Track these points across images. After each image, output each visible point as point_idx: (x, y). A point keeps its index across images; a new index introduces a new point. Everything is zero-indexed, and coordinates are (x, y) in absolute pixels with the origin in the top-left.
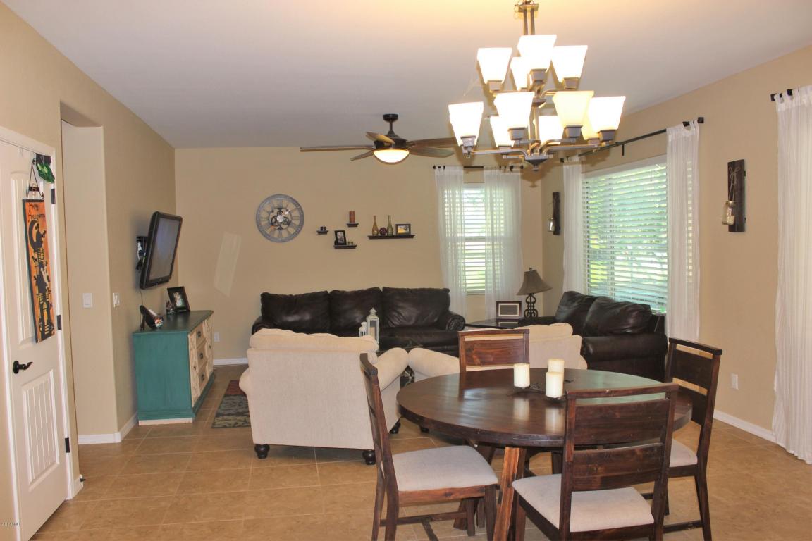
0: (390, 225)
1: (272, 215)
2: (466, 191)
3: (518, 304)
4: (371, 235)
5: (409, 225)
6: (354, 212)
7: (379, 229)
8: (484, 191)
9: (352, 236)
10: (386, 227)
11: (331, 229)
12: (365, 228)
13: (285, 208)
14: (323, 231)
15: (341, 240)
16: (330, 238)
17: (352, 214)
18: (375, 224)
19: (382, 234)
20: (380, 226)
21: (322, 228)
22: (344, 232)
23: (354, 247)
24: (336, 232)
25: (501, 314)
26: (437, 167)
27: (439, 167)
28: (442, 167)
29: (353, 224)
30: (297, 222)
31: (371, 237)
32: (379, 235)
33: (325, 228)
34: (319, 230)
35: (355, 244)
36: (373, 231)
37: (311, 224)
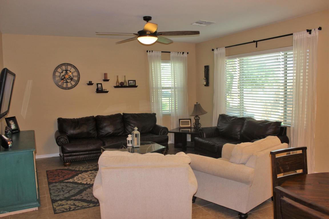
0: (125, 81)
1: (62, 74)
2: (162, 64)
3: (189, 120)
4: (115, 85)
5: (135, 81)
6: (107, 74)
7: (120, 83)
8: (171, 65)
9: (106, 86)
10: (123, 82)
11: (95, 82)
12: (113, 82)
13: (70, 71)
14: (90, 84)
15: (100, 88)
16: (94, 88)
17: (105, 75)
18: (118, 80)
19: (121, 85)
20: (120, 81)
21: (90, 82)
22: (101, 84)
23: (107, 92)
24: (97, 84)
25: (182, 125)
26: (149, 51)
27: (150, 51)
28: (151, 52)
29: (106, 80)
30: (76, 79)
31: (115, 87)
32: (120, 85)
33: (91, 82)
34: (88, 83)
35: (107, 91)
36: (117, 83)
37: (84, 80)
